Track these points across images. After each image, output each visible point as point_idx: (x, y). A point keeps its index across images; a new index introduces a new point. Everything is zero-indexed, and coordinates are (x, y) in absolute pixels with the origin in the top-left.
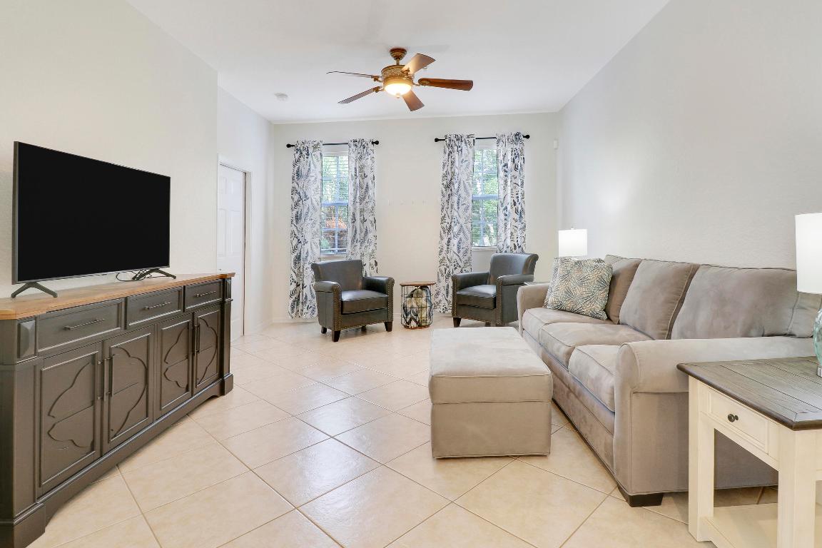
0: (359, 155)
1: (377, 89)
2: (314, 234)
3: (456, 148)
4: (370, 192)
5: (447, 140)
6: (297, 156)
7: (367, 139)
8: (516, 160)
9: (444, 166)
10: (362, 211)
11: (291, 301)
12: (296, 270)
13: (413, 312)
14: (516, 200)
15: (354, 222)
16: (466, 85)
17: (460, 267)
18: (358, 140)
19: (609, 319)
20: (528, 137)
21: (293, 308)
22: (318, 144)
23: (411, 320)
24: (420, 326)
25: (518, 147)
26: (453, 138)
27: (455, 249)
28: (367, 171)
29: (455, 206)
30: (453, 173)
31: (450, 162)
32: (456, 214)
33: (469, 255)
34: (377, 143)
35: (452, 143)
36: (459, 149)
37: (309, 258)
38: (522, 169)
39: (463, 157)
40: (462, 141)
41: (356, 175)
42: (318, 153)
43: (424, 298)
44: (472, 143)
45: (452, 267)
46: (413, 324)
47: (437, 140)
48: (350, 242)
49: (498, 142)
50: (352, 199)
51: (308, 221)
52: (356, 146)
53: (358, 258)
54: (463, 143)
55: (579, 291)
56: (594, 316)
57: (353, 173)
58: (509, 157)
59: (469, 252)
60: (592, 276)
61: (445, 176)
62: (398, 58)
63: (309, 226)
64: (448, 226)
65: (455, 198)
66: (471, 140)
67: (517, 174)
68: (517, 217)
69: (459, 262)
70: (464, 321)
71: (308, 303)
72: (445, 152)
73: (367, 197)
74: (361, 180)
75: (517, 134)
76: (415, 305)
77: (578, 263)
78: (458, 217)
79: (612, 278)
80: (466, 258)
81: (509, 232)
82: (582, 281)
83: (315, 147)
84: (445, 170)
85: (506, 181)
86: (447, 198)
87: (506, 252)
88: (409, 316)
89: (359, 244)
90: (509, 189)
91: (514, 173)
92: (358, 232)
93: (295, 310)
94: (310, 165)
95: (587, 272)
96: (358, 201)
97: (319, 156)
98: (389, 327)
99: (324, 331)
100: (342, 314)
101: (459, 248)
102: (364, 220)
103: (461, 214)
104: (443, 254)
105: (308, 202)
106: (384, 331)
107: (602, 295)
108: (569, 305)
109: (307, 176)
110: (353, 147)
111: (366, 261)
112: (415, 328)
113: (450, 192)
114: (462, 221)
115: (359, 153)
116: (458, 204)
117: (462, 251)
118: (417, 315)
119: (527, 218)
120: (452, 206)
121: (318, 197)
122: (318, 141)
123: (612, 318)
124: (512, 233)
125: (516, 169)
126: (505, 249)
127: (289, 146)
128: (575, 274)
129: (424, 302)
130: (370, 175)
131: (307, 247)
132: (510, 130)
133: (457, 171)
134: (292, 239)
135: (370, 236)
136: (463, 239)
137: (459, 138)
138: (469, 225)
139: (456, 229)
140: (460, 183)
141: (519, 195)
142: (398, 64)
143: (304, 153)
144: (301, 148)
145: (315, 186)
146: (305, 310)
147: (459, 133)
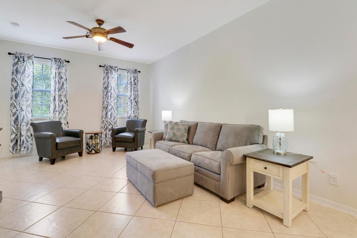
0: (58, 66)
1: (87, 36)
2: (27, 106)
3: (109, 71)
4: (65, 87)
5: (106, 67)
6: (16, 60)
7: (63, 58)
8: (135, 81)
9: (104, 79)
10: (60, 96)
11: (12, 144)
12: (15, 126)
13: (93, 146)
14: (135, 97)
15: (55, 101)
16: (131, 46)
17: (111, 124)
18: (57, 58)
19: (189, 143)
20: (139, 72)
21: (13, 149)
22: (31, 56)
23: (92, 150)
24: (96, 152)
25: (136, 75)
26: (108, 66)
27: (109, 117)
28: (63, 75)
29: (109, 98)
30: (109, 82)
31: (107, 77)
32: (109, 101)
33: (116, 119)
34: (68, 62)
35: (108, 69)
36: (111, 72)
37: (25, 120)
38: (137, 85)
39: (113, 76)
40: (112, 69)
41: (56, 77)
42: (31, 61)
43: (98, 139)
44: (117, 70)
45: (108, 125)
46: (93, 152)
47: (100, 66)
48: (52, 112)
49: (128, 72)
50: (54, 89)
51: (24, 99)
52: (56, 61)
53: (57, 120)
54: (113, 70)
55: (178, 134)
56: (184, 142)
57: (54, 76)
58: (132, 79)
59: (116, 118)
60: (182, 128)
61: (104, 84)
62: (100, 24)
63: (25, 102)
64: (106, 106)
65: (109, 94)
66: (116, 69)
67: (135, 86)
68: (136, 104)
69: (111, 122)
70: (117, 149)
71: (24, 145)
72: (104, 72)
73: (63, 89)
74: (59, 80)
75: (136, 70)
76: (94, 143)
77: (176, 123)
78: (110, 102)
79: (189, 129)
80: (115, 121)
81: (133, 110)
82: (179, 130)
83: (29, 58)
84: (104, 80)
85: (131, 89)
86: (105, 93)
87: (131, 118)
88: (91, 148)
89: (57, 113)
90: (132, 92)
91: (134, 86)
92: (57, 106)
93: (15, 149)
94: (25, 67)
95: (180, 127)
96: (57, 90)
97: (32, 63)
98: (81, 154)
99: (41, 159)
100: (57, 149)
101: (111, 117)
102: (61, 101)
103: (112, 101)
104: (103, 119)
105: (24, 88)
106: (78, 156)
107: (186, 134)
108: (174, 139)
109: (23, 73)
110: (54, 62)
111: (63, 121)
112: (94, 154)
113: (107, 91)
114: (113, 104)
115: (58, 65)
116: (111, 97)
117: (113, 118)
118: (95, 148)
119: (140, 105)
120: (108, 97)
121: (30, 86)
122: (31, 54)
123: (190, 142)
124: (134, 111)
125: (135, 84)
126: (131, 117)
127: (9, 54)
128: (176, 127)
129: (99, 141)
130: (65, 78)
131: (23, 113)
132: (133, 68)
133: (110, 82)
134: (12, 108)
135: (64, 109)
136: (113, 112)
137: (111, 67)
138: (116, 106)
139: (110, 108)
140: (111, 87)
141: (137, 96)
142: (100, 27)
143: (21, 59)
144: (19, 57)
145: (29, 79)
146: (22, 149)
147: (111, 65)
